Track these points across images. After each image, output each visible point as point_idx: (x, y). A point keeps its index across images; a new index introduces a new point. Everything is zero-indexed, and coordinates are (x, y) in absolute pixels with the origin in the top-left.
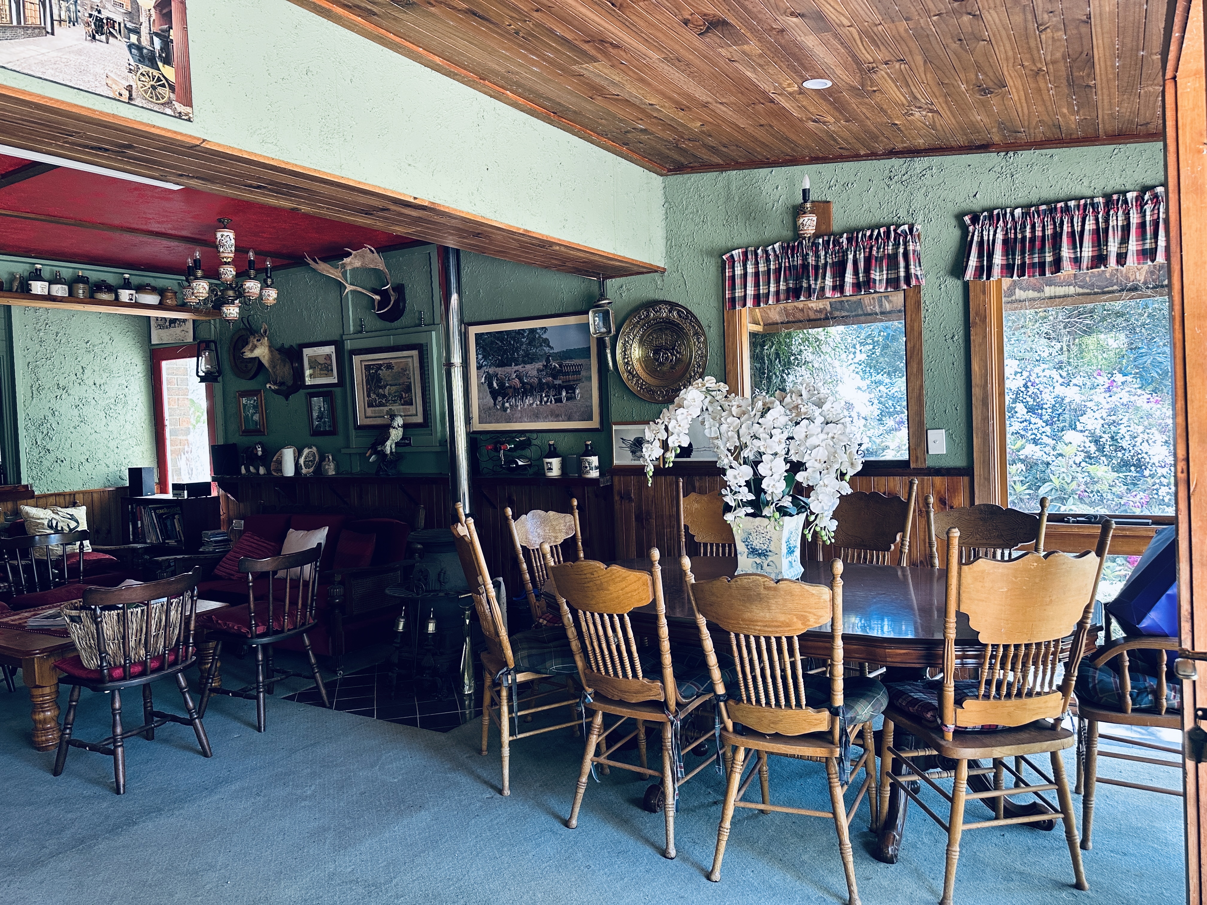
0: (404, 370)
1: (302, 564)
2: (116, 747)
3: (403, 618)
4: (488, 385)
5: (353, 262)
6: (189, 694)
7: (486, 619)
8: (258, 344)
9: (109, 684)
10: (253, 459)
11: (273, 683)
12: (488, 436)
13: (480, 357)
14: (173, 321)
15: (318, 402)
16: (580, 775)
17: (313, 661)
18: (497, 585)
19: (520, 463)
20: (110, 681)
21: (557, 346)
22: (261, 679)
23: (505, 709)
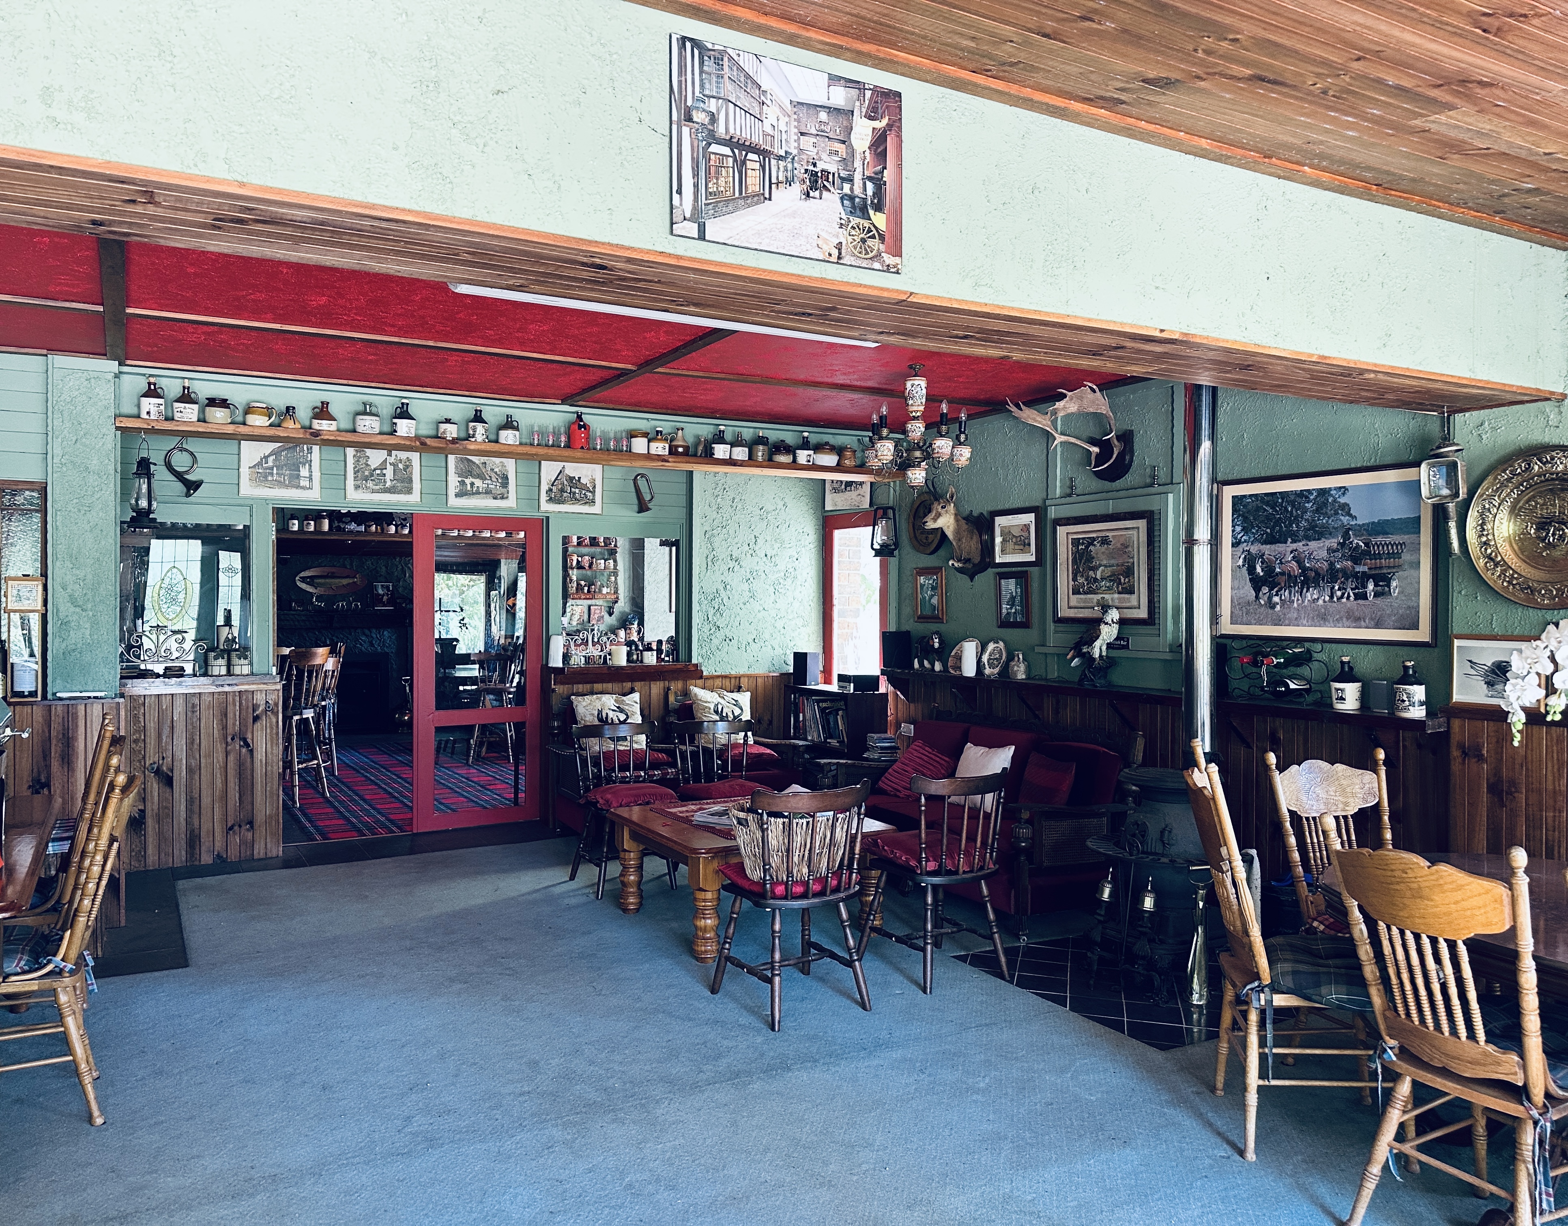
0: (1125, 546)
1: (983, 793)
2: (773, 975)
3: (1109, 882)
4: (1248, 569)
5: (1068, 406)
6: (850, 930)
7: (1231, 906)
8: (943, 511)
9: (771, 901)
10: (928, 652)
11: (942, 934)
12: (1244, 643)
13: (1238, 529)
14: (849, 484)
15: (1010, 586)
16: (1368, 1161)
17: (992, 916)
18: (1248, 861)
19: (1292, 686)
20: (772, 898)
21: (1363, 516)
22: (929, 927)
23: (1253, 1040)
